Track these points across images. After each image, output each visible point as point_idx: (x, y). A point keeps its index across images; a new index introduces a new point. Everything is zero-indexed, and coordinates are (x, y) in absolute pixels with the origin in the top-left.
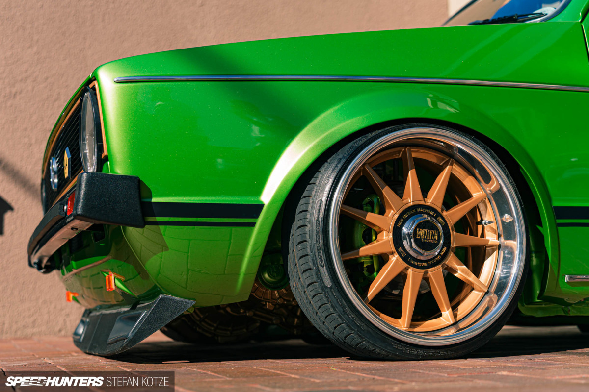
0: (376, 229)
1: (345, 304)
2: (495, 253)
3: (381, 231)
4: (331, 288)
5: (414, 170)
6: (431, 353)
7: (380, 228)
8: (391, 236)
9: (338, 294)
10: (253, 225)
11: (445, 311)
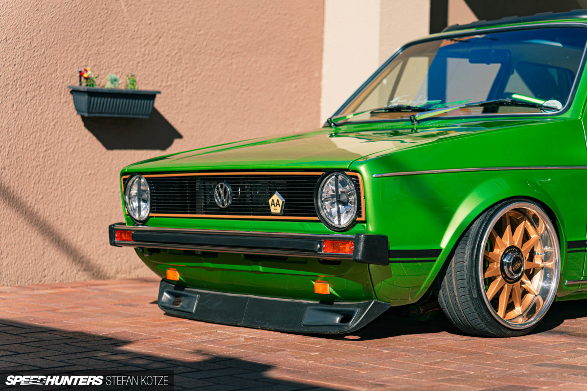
0: (491, 261)
1: (483, 307)
2: (540, 272)
3: (493, 262)
4: (476, 298)
5: (510, 225)
6: (517, 333)
7: (493, 260)
8: (499, 265)
9: (480, 302)
10: (435, 261)
11: (517, 307)
